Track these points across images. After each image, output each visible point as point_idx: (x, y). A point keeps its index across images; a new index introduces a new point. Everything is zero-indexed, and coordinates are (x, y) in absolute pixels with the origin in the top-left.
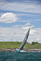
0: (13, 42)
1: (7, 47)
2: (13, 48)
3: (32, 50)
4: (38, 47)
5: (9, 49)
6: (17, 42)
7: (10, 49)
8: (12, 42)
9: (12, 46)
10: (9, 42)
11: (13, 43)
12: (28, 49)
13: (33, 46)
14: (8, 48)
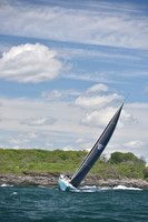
0: (43, 151)
1: (23, 169)
3: (113, 181)
7: (32, 175)
8: (39, 151)
9: (40, 167)
11: (42, 155)
12: (99, 178)
13: (115, 167)
14: (25, 173)
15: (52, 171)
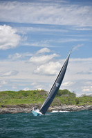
2: (15, 105)
4: (69, 100)
5: (5, 109)
11: (11, 94)
13: (58, 99)
14: (3, 106)
15: (19, 104)
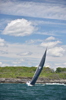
0: (26, 67)
1: (16, 76)
2: (26, 77)
3: (56, 81)
5: (19, 80)
6: (33, 67)
7: (21, 78)
8: (24, 67)
10: (20, 68)
11: (25, 69)
12: (50, 79)
13: (58, 74)
14: (18, 78)
